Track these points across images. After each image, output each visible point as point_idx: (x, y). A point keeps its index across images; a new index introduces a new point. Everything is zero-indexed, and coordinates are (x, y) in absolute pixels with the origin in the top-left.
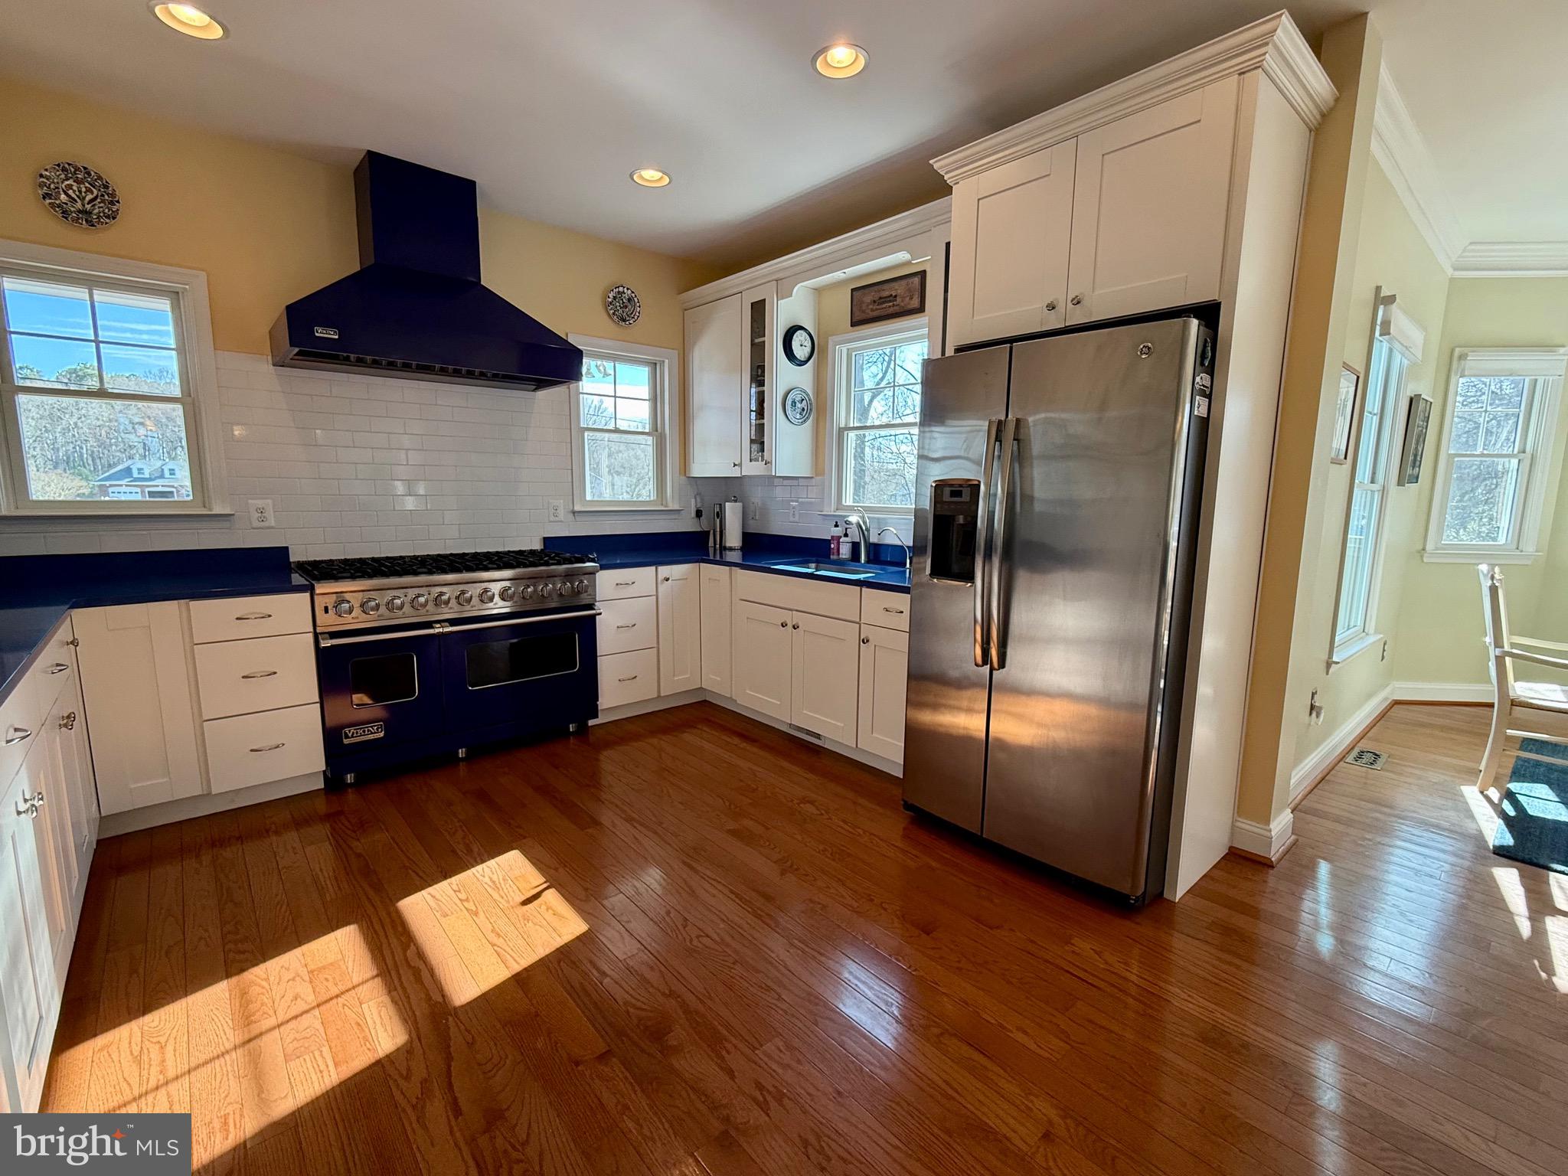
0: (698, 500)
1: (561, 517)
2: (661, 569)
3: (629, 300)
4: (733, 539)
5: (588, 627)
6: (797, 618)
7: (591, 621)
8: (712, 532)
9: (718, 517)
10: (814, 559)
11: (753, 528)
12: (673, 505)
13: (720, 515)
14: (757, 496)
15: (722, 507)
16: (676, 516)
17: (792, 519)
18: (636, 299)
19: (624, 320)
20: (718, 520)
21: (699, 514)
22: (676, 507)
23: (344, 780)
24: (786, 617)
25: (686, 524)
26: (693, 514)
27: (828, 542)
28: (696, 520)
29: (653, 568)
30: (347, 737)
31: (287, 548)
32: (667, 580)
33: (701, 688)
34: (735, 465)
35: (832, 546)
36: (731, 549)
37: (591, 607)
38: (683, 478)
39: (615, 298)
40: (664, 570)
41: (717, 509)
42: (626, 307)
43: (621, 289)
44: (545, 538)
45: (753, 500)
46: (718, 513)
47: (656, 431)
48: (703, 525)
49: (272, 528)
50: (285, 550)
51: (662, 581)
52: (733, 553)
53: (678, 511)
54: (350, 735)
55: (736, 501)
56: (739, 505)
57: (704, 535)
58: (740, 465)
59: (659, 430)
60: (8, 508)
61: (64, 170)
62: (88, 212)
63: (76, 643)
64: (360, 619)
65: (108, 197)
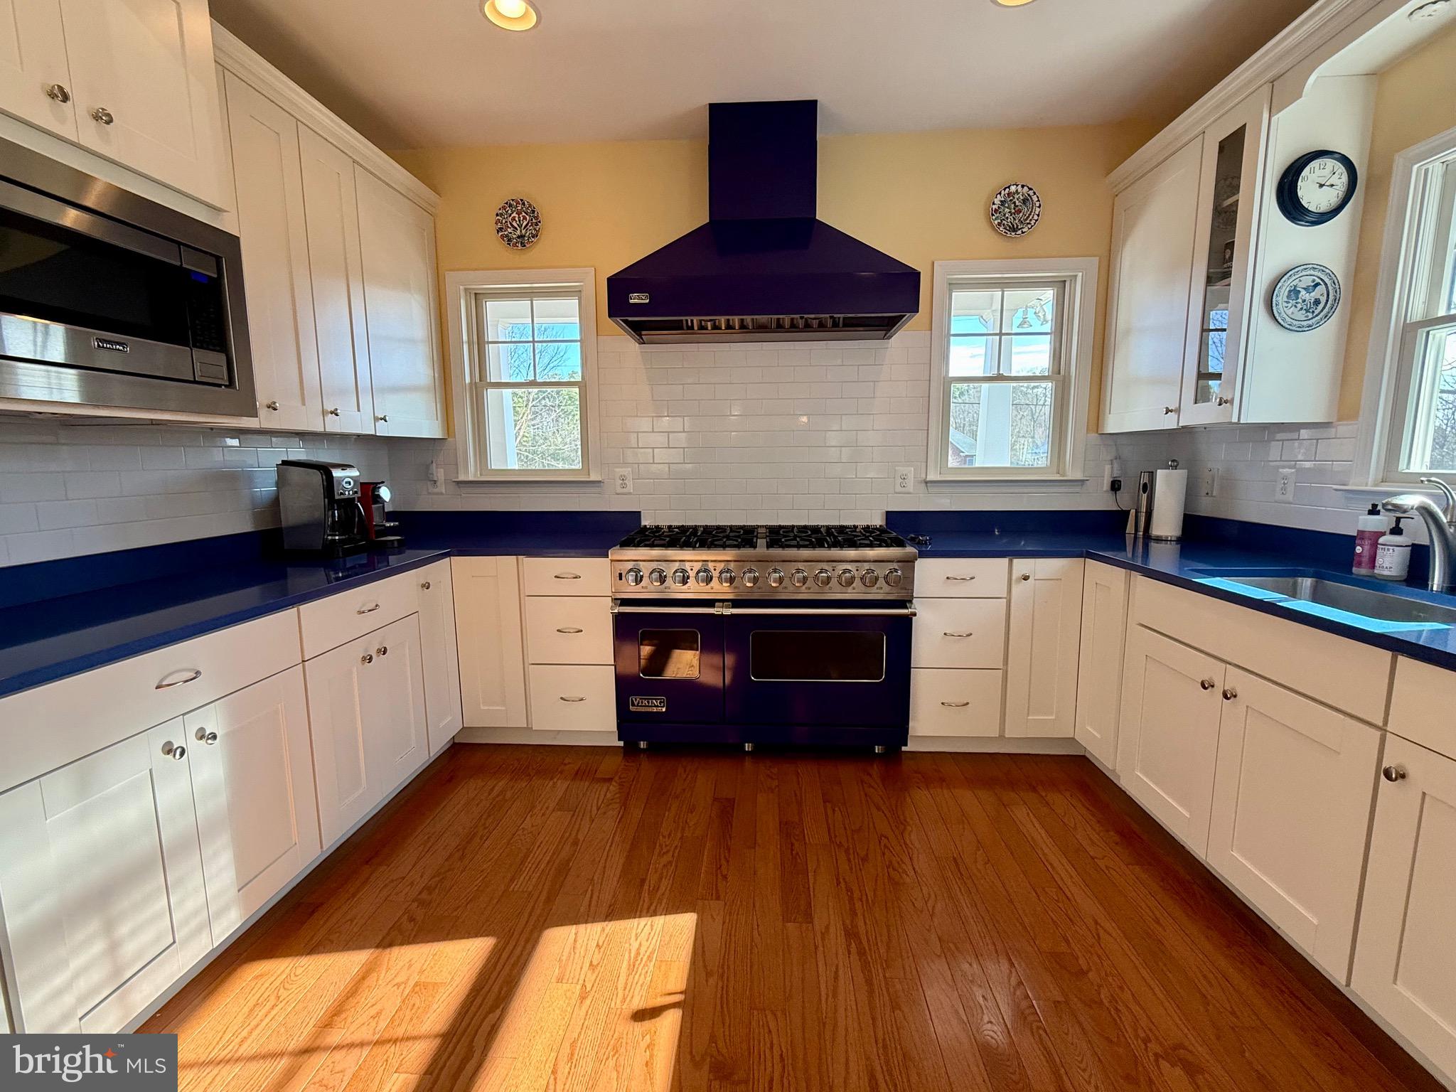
0: (1116, 465)
1: (910, 488)
2: (1018, 562)
3: (1025, 201)
4: (1167, 523)
5: (901, 630)
6: (1235, 680)
7: (906, 622)
8: (1133, 512)
9: (1144, 492)
10: (1312, 570)
11: (1206, 508)
12: (1073, 474)
13: (1149, 488)
14: (1216, 458)
15: (1152, 475)
16: (1077, 489)
17: (1279, 496)
18: (1035, 198)
19: (1014, 229)
20: (1145, 496)
21: (1115, 486)
22: (1079, 476)
23: (638, 745)
24: (1213, 671)
25: (1096, 500)
26: (1106, 485)
27: (1349, 541)
28: (1111, 494)
29: (1005, 561)
30: (633, 705)
31: (640, 512)
32: (1026, 578)
33: (1073, 739)
34: (1168, 411)
35: (1359, 549)
36: (1159, 540)
37: (903, 604)
38: (1093, 435)
39: (1003, 203)
40: (1022, 565)
41: (1145, 479)
42: (1020, 211)
43: (1013, 188)
44: (887, 512)
45: (1210, 465)
46: (1145, 485)
47: (1058, 373)
48: (1124, 501)
49: (630, 494)
50: (637, 515)
51: (1018, 581)
52: (1162, 545)
53: (1082, 482)
54: (636, 703)
55: (1175, 468)
56: (1179, 475)
57: (1122, 516)
58: (1178, 411)
59: (1062, 372)
60: (475, 475)
61: (510, 206)
62: (522, 236)
63: (427, 586)
64: (649, 589)
65: (535, 220)
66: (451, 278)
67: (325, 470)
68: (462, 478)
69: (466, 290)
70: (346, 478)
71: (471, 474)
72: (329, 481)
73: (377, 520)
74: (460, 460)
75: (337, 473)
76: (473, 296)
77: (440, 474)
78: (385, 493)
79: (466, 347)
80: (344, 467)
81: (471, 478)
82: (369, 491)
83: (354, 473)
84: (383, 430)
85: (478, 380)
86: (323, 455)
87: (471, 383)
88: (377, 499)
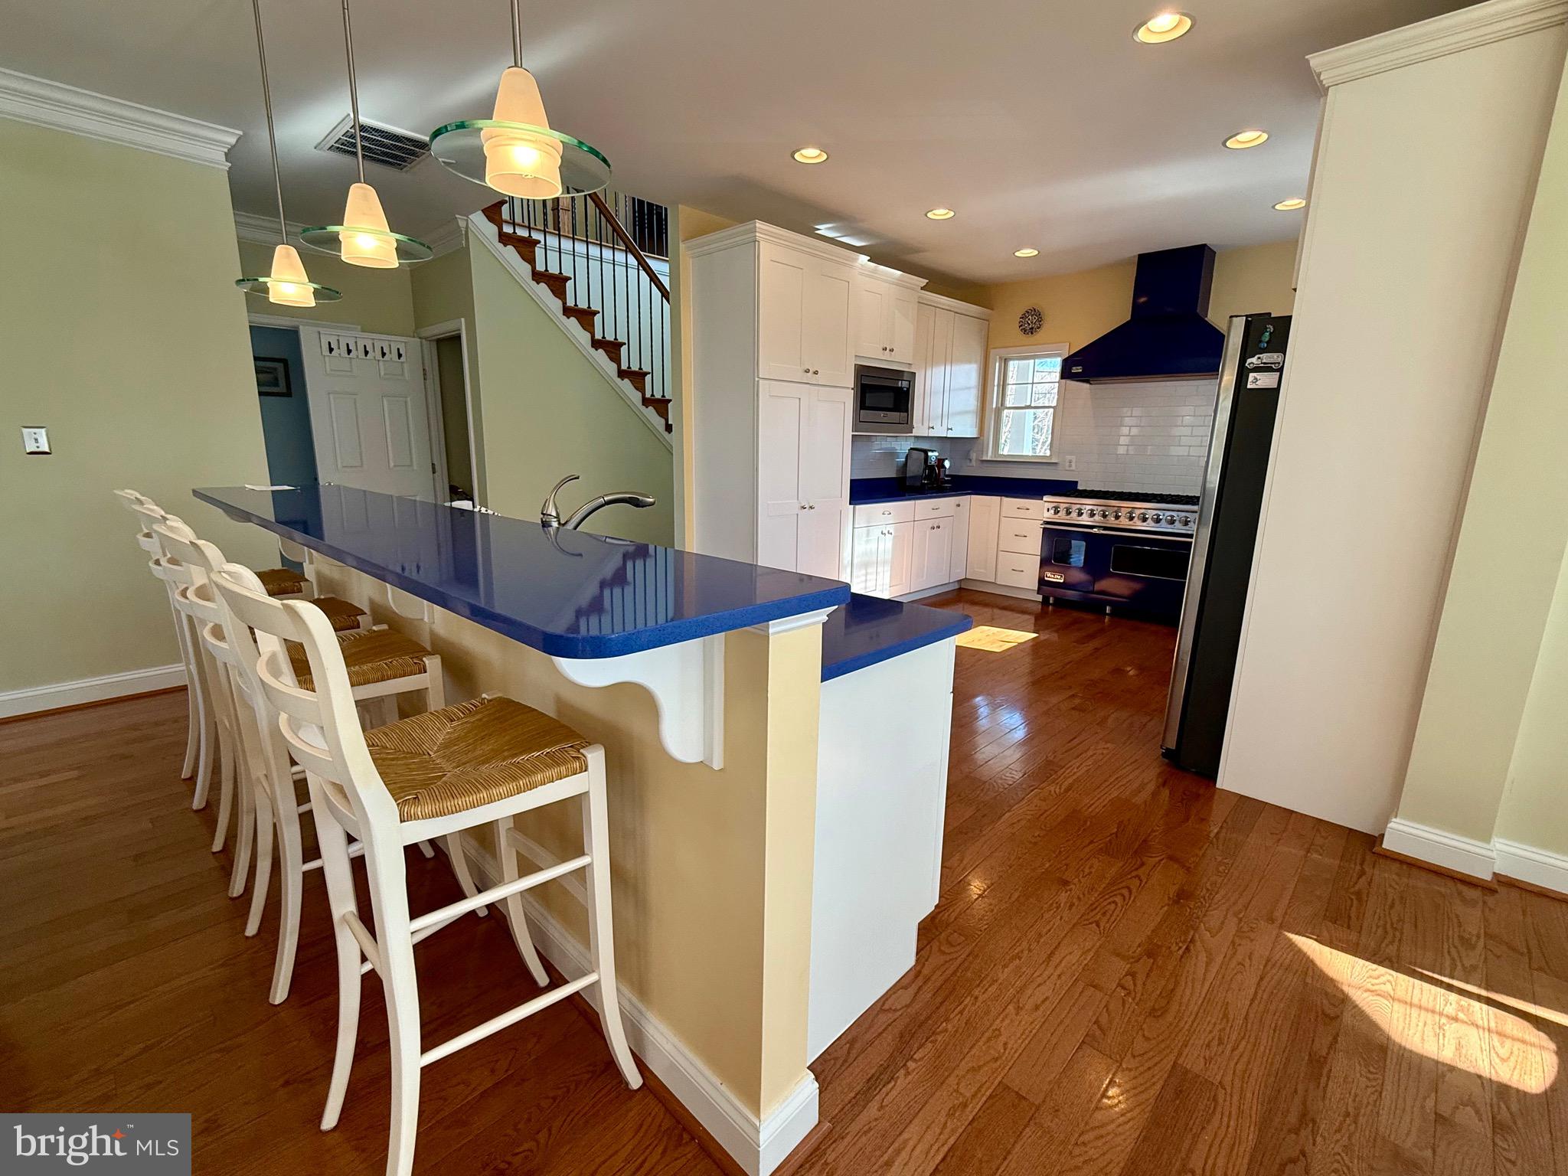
49: (1073, 470)
50: (1076, 483)
54: (1048, 576)
60: (991, 457)
61: (1028, 312)
62: (1032, 328)
63: (959, 505)
64: (1062, 517)
65: (1040, 319)
66: (992, 352)
67: (925, 452)
68: (984, 458)
69: (1000, 358)
70: (933, 455)
71: (989, 456)
72: (927, 457)
73: (942, 476)
74: (985, 450)
75: (930, 454)
76: (1003, 361)
77: (974, 456)
78: (947, 464)
79: (996, 388)
80: (932, 451)
81: (989, 459)
82: (940, 462)
83: (936, 454)
84: (950, 434)
85: (1000, 405)
86: (924, 446)
87: (996, 408)
88: (944, 467)
